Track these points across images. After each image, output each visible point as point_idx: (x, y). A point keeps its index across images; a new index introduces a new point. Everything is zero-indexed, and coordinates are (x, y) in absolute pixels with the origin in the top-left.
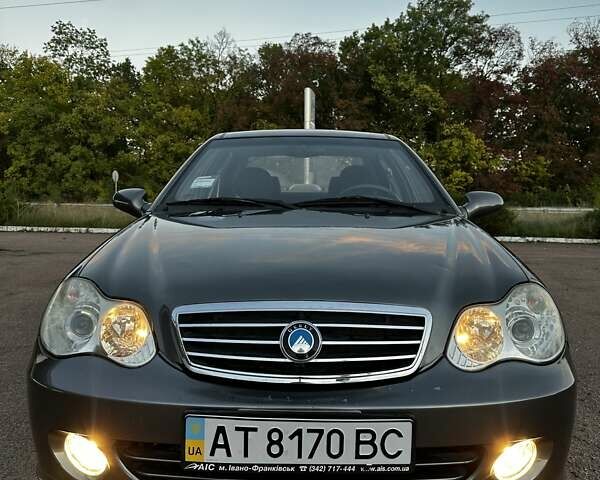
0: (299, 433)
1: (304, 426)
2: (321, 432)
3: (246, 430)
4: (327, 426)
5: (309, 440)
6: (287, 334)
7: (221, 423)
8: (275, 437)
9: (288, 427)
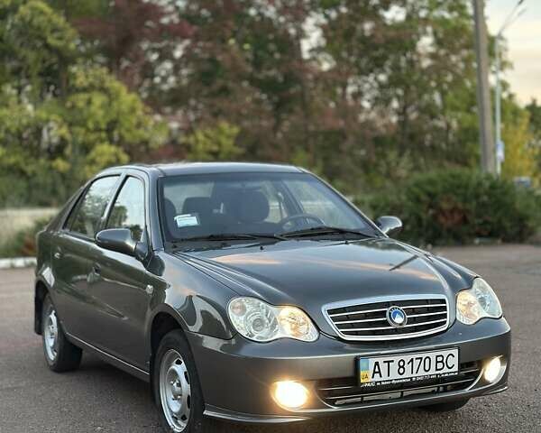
0: (412, 360)
1: (414, 356)
2: (421, 358)
3: (388, 362)
4: (424, 356)
5: (416, 363)
6: (390, 314)
7: (376, 360)
8: (402, 364)
9: (407, 358)
